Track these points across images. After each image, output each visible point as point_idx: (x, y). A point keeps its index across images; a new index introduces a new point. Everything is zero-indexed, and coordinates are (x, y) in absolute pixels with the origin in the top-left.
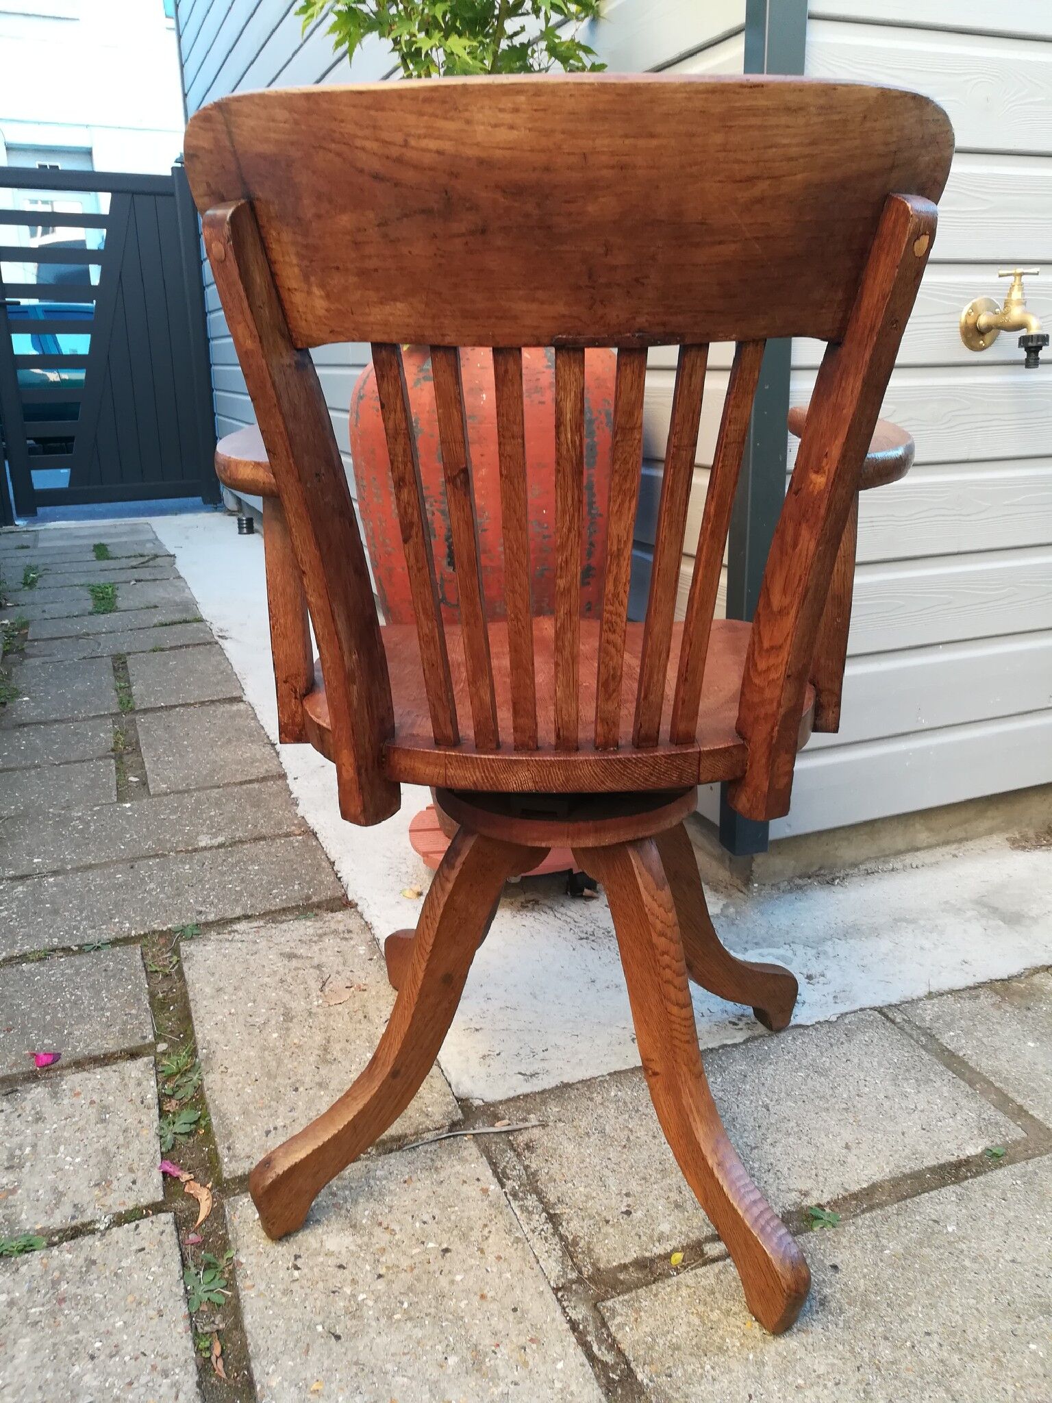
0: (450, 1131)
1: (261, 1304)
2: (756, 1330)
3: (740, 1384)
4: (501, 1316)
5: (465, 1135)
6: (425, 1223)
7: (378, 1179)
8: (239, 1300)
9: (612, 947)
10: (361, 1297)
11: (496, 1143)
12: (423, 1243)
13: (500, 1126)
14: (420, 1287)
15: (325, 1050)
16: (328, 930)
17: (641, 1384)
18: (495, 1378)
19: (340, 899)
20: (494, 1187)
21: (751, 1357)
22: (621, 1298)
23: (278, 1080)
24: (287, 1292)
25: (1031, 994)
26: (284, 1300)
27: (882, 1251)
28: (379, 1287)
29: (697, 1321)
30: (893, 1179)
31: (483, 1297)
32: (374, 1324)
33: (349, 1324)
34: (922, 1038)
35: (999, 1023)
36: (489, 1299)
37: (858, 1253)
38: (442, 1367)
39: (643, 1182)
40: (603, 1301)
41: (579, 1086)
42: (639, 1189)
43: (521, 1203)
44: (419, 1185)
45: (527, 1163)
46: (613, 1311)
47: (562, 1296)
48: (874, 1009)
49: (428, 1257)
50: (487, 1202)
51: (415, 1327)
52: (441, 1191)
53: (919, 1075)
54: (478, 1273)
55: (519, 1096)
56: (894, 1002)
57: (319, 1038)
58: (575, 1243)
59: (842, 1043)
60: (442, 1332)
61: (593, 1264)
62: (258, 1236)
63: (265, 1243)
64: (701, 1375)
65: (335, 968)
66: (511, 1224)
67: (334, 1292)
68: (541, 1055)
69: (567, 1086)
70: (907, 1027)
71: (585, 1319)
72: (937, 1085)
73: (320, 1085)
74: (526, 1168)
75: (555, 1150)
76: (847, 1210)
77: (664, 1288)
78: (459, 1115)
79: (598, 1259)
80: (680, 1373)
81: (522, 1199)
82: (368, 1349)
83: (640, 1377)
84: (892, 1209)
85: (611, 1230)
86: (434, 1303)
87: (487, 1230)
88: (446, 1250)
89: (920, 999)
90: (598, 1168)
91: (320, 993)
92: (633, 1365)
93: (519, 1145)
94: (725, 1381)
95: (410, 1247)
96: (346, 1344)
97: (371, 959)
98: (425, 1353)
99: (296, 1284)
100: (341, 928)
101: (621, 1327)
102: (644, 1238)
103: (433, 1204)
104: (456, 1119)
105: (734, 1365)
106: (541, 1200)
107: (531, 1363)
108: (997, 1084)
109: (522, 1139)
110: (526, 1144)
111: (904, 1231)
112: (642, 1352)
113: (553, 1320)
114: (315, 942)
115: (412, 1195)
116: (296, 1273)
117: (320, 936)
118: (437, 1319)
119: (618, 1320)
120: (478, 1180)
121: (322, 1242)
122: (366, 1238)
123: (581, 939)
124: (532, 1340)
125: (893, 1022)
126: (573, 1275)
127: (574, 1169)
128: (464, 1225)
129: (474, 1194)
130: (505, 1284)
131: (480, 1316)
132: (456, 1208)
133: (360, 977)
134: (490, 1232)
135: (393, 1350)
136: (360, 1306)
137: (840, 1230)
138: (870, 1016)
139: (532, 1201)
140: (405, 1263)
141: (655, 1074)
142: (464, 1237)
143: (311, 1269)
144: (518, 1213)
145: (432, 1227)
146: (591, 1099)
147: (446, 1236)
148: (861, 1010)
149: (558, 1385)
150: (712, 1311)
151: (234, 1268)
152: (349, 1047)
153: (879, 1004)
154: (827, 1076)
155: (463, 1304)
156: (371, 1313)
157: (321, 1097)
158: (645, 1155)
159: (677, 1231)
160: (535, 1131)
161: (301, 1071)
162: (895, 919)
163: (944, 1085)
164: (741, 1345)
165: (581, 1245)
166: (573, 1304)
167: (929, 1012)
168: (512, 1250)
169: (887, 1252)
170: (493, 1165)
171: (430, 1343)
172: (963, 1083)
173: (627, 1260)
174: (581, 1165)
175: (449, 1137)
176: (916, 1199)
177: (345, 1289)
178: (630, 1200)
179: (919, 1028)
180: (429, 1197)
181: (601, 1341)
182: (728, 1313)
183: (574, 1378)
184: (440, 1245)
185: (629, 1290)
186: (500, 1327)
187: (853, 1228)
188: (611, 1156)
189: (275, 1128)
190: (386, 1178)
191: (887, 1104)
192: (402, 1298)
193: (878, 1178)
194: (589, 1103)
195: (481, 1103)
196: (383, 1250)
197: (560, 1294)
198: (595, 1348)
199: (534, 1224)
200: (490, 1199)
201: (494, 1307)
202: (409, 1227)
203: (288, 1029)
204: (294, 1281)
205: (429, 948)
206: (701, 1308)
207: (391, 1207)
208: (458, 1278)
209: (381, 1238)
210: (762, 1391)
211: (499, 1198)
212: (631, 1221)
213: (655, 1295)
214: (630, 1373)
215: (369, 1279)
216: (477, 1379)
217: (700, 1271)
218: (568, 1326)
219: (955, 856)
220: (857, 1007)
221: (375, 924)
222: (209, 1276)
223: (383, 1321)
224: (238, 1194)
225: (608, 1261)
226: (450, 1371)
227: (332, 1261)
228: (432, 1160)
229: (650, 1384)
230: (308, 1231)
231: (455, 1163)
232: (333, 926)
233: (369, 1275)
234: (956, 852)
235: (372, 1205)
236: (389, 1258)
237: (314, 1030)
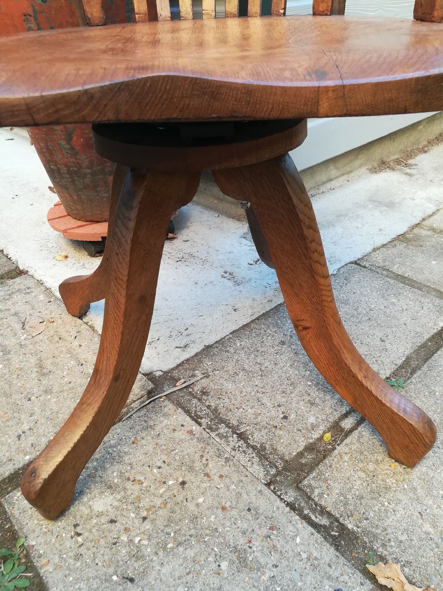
0: (149, 398)
1: (60, 575)
2: (399, 468)
3: (411, 508)
4: (242, 518)
5: (161, 397)
6: (159, 468)
7: (114, 447)
8: (41, 578)
9: (197, 262)
10: (137, 540)
11: (182, 396)
12: (164, 483)
13: (179, 385)
14: (176, 516)
15: (41, 367)
16: (14, 291)
17: (353, 532)
18: (260, 568)
19: (15, 270)
20: (195, 428)
21: (406, 486)
22: (311, 476)
23: (14, 397)
24: (78, 557)
25: (418, 239)
26: (78, 564)
27: (434, 394)
28: (147, 527)
29: (363, 475)
30: (415, 351)
31: (224, 508)
32: (155, 558)
33: (136, 565)
34: (384, 272)
35: (413, 256)
36: (229, 508)
37: (423, 399)
38: (219, 574)
39: (284, 394)
40: (301, 482)
41: (217, 345)
42: (284, 400)
43: (217, 432)
44: (144, 442)
45: (207, 404)
46: (310, 486)
47: (274, 489)
48: (351, 263)
49: (172, 492)
50: (195, 440)
51: (186, 549)
52: (161, 442)
53: (393, 291)
54: (212, 492)
55: (183, 362)
56: (360, 257)
57: (33, 360)
58: (263, 448)
59: (346, 284)
60: (207, 546)
61: (281, 459)
62: (38, 520)
63: (46, 523)
64: (385, 510)
65: (28, 313)
66: (218, 450)
67: (115, 544)
68: (185, 333)
69: (208, 348)
70: (374, 269)
71: (296, 499)
72: (405, 294)
73: (46, 392)
74: (209, 407)
75: (220, 389)
76: (402, 376)
77: (333, 460)
78: (151, 386)
79: (283, 454)
80: (372, 514)
81: (217, 429)
82: (158, 581)
83: (350, 526)
84: (425, 368)
85: (281, 432)
86: (192, 526)
87: (204, 459)
88: (183, 483)
89: (371, 253)
90: (253, 394)
91: (23, 331)
92: (341, 520)
93: (197, 393)
94: (400, 508)
95: (156, 489)
96: (140, 583)
97: (50, 302)
98: (202, 567)
99: (83, 548)
100: (22, 287)
101: (321, 495)
102: (303, 431)
103: (159, 453)
104: (149, 388)
105: (400, 496)
106: (227, 426)
107: (278, 546)
108: (432, 286)
109: (197, 388)
110: (201, 392)
111: (438, 378)
112: (342, 509)
113: (278, 508)
114: (7, 299)
115: (142, 451)
116: (80, 539)
117: (10, 295)
118: (199, 538)
119: (317, 492)
120: (182, 425)
121: (90, 507)
122: (122, 493)
123: (178, 262)
124: (272, 528)
125: (365, 267)
126: (273, 471)
127: (239, 399)
128: (187, 460)
129: (184, 436)
130: (234, 494)
131: (228, 524)
132: (177, 451)
133: (46, 314)
134: (207, 460)
135: (177, 574)
136: (139, 547)
137: (407, 388)
138: (351, 267)
139: (223, 429)
140: (158, 502)
141: (306, 328)
142: (191, 469)
143: (90, 531)
144: (218, 440)
145: (166, 469)
146: (228, 351)
147: (178, 473)
148: (346, 265)
149: (304, 556)
150: (368, 464)
151: (28, 552)
152: (57, 361)
153: (352, 259)
154: (349, 304)
155: (212, 518)
156: (149, 550)
157: (49, 400)
158: (276, 377)
159: (320, 420)
160: (203, 381)
161: (28, 386)
162: (336, 216)
163: (407, 292)
164: (396, 481)
165: (267, 449)
166: (283, 491)
167: (379, 258)
168: (228, 468)
169: (437, 393)
170: (188, 412)
171: (202, 559)
172: (416, 290)
173: (301, 449)
174: (242, 395)
175: (150, 402)
176: (433, 358)
177: (122, 538)
178: (282, 409)
179: (379, 267)
180: (154, 448)
181: (314, 511)
182: (377, 462)
183: (311, 546)
184: (177, 480)
185: (312, 469)
186: (245, 526)
187: (412, 386)
188: (256, 384)
189: (24, 432)
190: (119, 444)
191: (388, 311)
192: (167, 530)
193: (407, 353)
194: (227, 354)
195: (161, 373)
196: (139, 499)
197: (272, 487)
198: (313, 517)
199: (232, 444)
200: (196, 436)
201: (234, 513)
202: (150, 475)
203: (8, 360)
204: (80, 546)
205: (125, 279)
206: (361, 465)
207: (131, 464)
208: (201, 500)
209: (133, 489)
210: (425, 508)
211: (201, 433)
212: (290, 422)
213: (331, 466)
214: (342, 528)
215: (137, 525)
216: (248, 574)
217: (347, 441)
218: (288, 509)
219: (348, 181)
220: (343, 264)
221: (44, 280)
222: (9, 566)
223: (161, 553)
224: (11, 491)
225: (290, 454)
226: (226, 575)
227: (104, 519)
228: (146, 421)
229: (359, 530)
230: (77, 503)
231: (162, 419)
232: (17, 287)
233: (136, 521)
234: (348, 179)
235: (117, 467)
236: (145, 503)
237: (28, 356)
